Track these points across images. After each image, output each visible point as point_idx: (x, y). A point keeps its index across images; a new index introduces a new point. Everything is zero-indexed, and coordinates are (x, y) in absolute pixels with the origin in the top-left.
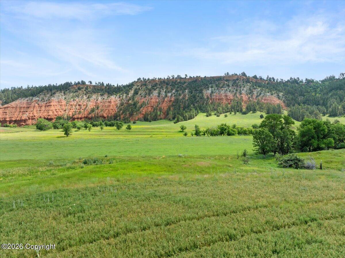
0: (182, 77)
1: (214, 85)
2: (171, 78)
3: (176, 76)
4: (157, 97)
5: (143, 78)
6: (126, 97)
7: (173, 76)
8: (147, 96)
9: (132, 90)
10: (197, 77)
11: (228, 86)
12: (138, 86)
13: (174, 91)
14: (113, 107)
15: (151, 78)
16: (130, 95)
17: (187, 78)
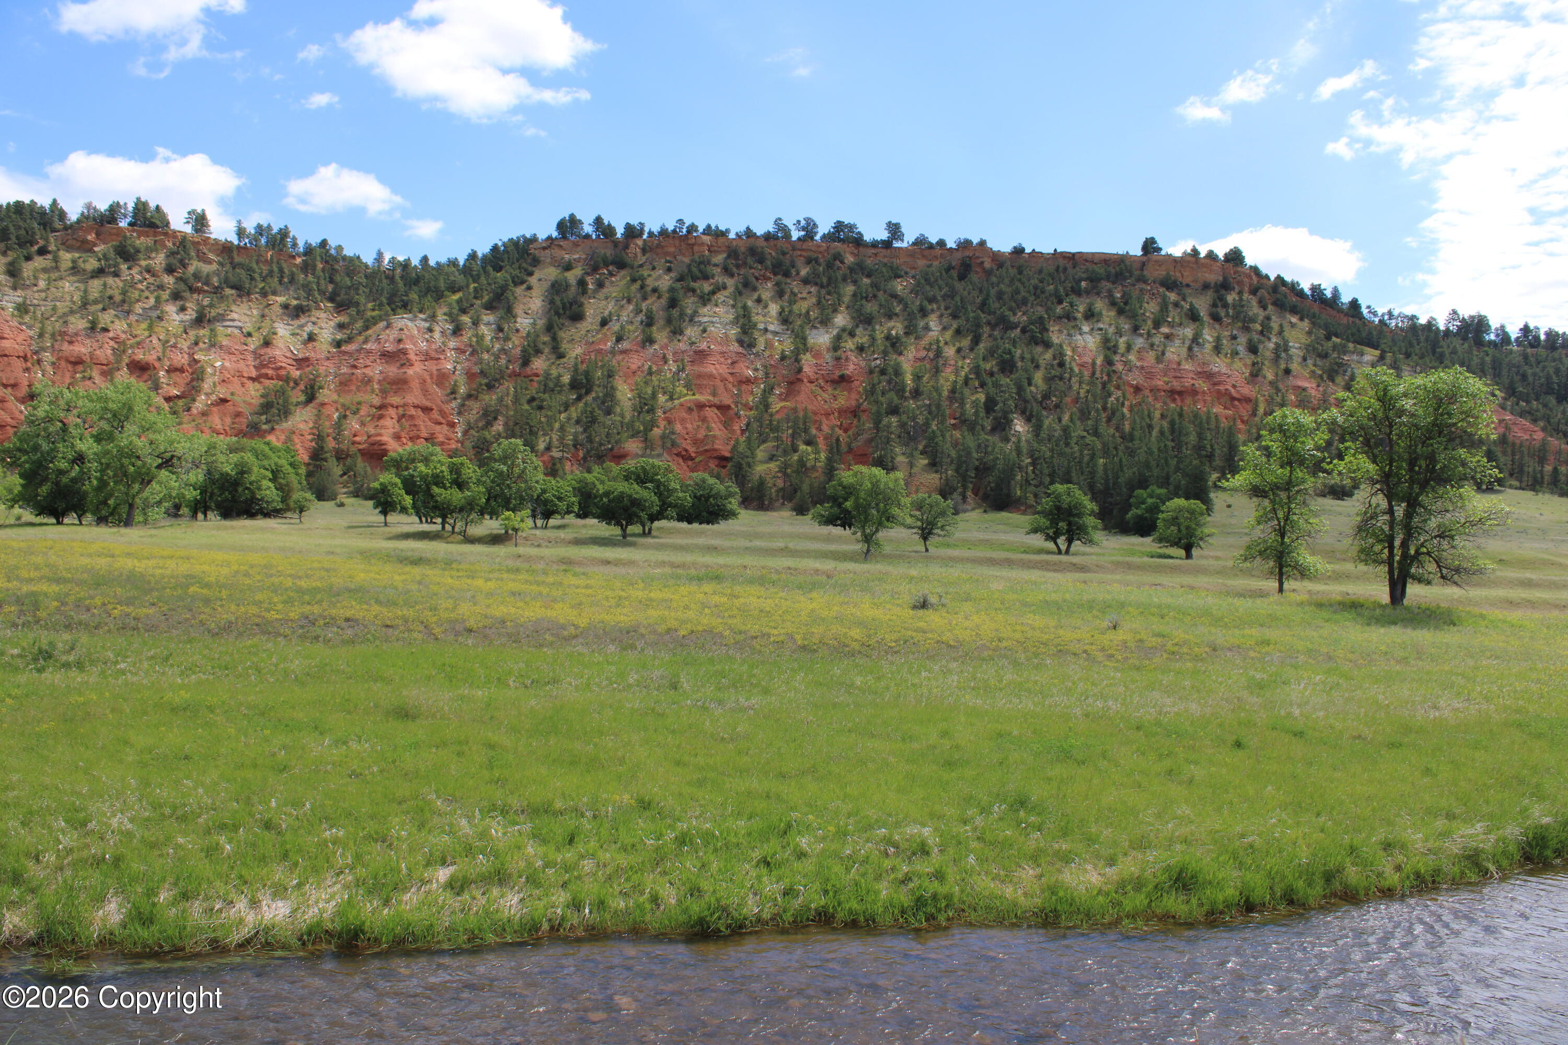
0: (867, 237)
1: (1100, 305)
2: (795, 235)
3: (824, 228)
4: (735, 347)
5: (598, 221)
6: (500, 329)
7: (809, 228)
8: (661, 336)
9: (529, 288)
10: (965, 245)
11: (1193, 316)
12: (568, 267)
13: (841, 320)
14: (425, 392)
15: (653, 225)
16: (524, 323)
17: (897, 244)
